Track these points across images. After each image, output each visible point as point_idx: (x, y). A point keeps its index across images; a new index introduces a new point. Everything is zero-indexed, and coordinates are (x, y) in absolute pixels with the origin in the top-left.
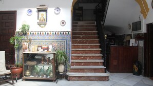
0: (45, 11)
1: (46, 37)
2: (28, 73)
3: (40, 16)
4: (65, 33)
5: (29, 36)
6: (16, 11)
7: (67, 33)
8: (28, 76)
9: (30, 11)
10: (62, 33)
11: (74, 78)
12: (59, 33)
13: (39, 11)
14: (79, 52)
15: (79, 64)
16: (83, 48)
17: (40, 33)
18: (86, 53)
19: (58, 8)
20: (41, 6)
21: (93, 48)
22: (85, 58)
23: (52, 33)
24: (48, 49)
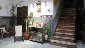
0: (40, 4)
1: (41, 19)
2: (31, 37)
3: (38, 7)
4: (50, 16)
5: (33, 18)
6: (28, 6)
7: (51, 16)
8: (31, 39)
9: (33, 5)
10: (48, 16)
11: (53, 43)
12: (47, 16)
13: (37, 5)
14: (61, 28)
15: (59, 35)
16: (65, 25)
17: (38, 17)
18: (66, 29)
19: (46, 2)
20: (38, 2)
21: (71, 26)
22: (64, 32)
23: (43, 16)
24: (41, 25)
